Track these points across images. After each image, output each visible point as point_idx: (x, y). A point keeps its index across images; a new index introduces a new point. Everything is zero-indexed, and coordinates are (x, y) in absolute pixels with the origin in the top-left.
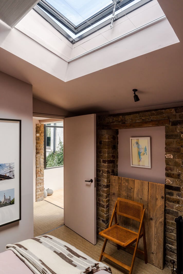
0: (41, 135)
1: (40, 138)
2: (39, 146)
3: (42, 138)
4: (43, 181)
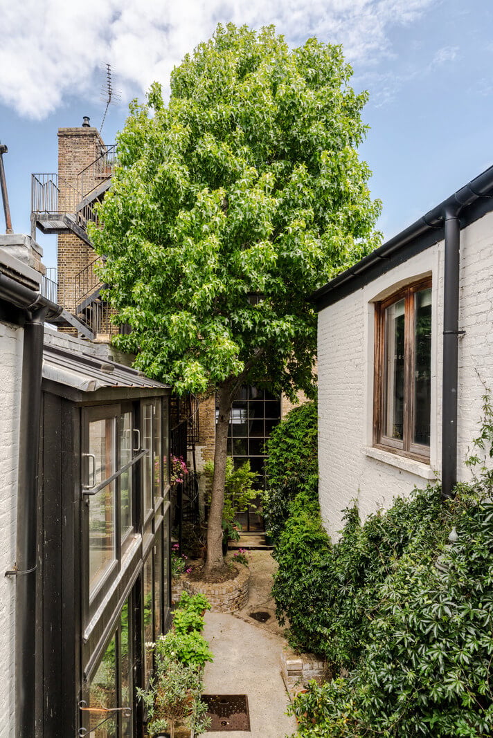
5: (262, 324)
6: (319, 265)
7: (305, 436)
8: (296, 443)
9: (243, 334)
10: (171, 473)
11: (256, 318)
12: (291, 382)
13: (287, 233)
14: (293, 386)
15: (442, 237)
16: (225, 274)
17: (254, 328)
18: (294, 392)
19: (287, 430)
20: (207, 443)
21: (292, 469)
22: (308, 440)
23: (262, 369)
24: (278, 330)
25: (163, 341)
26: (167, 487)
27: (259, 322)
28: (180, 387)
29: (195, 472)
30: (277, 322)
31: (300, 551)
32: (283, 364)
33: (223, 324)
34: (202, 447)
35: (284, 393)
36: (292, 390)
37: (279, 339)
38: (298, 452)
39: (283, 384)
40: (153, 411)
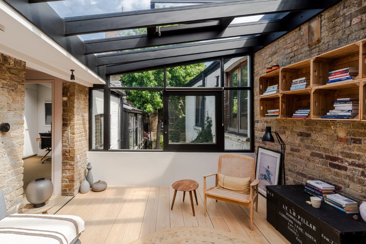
0: (70, 99)
1: (68, 104)
2: (66, 115)
3: (71, 103)
4: (73, 168)
6: (184, 78)
7: (182, 126)
8: (179, 127)
10: (144, 136)
13: (174, 69)
15: (219, 67)
16: (158, 80)
18: (182, 114)
19: (177, 124)
20: (155, 131)
22: (182, 127)
25: (141, 98)
26: (143, 140)
29: (151, 141)
33: (158, 94)
39: (179, 111)
40: (140, 117)
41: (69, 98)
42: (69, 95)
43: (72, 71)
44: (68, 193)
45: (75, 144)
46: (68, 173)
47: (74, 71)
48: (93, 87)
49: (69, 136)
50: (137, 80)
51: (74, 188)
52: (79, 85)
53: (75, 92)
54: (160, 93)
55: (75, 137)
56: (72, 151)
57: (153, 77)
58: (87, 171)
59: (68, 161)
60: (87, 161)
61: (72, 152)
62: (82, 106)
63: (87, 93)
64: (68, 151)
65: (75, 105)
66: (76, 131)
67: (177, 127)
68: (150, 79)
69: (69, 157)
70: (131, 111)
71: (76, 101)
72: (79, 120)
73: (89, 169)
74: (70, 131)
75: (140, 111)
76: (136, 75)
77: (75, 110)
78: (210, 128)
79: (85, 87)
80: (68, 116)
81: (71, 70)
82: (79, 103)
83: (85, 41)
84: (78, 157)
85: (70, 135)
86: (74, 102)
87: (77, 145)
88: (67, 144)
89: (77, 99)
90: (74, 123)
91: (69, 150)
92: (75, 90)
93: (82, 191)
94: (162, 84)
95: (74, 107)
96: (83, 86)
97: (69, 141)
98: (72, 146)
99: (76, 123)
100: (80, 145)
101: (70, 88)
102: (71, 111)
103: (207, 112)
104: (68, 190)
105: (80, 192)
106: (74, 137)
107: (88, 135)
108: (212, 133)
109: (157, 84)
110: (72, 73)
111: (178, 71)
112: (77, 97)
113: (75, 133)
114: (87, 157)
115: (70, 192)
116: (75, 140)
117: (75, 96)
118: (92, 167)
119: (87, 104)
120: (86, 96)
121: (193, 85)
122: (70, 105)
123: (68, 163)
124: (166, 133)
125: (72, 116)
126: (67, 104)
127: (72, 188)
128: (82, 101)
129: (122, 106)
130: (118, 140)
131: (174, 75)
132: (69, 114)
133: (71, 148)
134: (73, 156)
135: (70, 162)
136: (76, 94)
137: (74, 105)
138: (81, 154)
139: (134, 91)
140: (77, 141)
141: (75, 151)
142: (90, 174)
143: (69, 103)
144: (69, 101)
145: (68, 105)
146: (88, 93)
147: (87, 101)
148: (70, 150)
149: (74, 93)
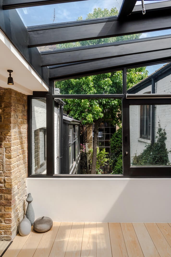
0: (5, 112)
3: (6, 116)
4: (9, 203)
5: (108, 102)
9: (103, 105)
11: (107, 100)
12: (119, 120)
13: (115, 75)
14: (119, 122)
16: (97, 87)
17: (106, 103)
18: (120, 124)
19: (117, 135)
20: (90, 142)
21: (118, 147)
23: (109, 116)
24: (113, 104)
25: (78, 108)
27: (108, 101)
28: (84, 122)
29: (86, 152)
30: (113, 101)
31: (120, 171)
32: (116, 114)
33: (97, 102)
34: (88, 144)
35: (117, 124)
36: (119, 123)
37: (114, 106)
38: (120, 142)
39: (116, 121)
40: (77, 128)
41: (4, 110)
42: (3, 106)
43: (10, 71)
44: (3, 237)
45: (12, 171)
46: (3, 211)
47: (12, 71)
48: (32, 95)
49: (4, 161)
50: (73, 87)
51: (12, 230)
52: (17, 93)
53: (12, 101)
54: (99, 101)
55: (12, 162)
56: (8, 181)
57: (92, 84)
58: (26, 203)
59: (3, 195)
60: (26, 190)
61: (8, 183)
62: (19, 121)
63: (25, 102)
64: (2, 181)
65: (12, 119)
66: (13, 154)
67: (117, 139)
68: (90, 86)
69: (4, 188)
70: (71, 123)
71: (12, 114)
72: (16, 139)
73: (29, 202)
74: (5, 153)
75: (77, 122)
76: (73, 81)
77: (12, 125)
78: (164, 142)
79: (23, 95)
80: (3, 134)
81: (8, 71)
82: (16, 117)
83: (29, 28)
84: (15, 188)
85: (5, 159)
86: (10, 115)
87: (14, 172)
88: (2, 172)
89: (14, 112)
90: (11, 144)
91: (4, 180)
92: (11, 99)
93: (21, 233)
94: (101, 91)
95: (10, 123)
96: (21, 93)
97: (5, 168)
98: (8, 175)
99: (13, 143)
100: (18, 172)
101: (5, 96)
102: (7, 128)
103: (159, 122)
104: (3, 233)
105: (18, 233)
106: (10, 162)
107: (27, 157)
108: (166, 148)
109: (96, 91)
110: (10, 75)
111: (119, 77)
112: (14, 108)
113: (12, 156)
114: (26, 185)
115: (5, 235)
116: (11, 166)
117: (12, 107)
118: (33, 199)
119: (26, 117)
120: (24, 107)
121: (137, 92)
122: (5, 119)
123: (3, 197)
124: (127, 153)
125: (8, 134)
126: (1, 118)
127: (9, 230)
128: (19, 114)
129: (62, 117)
130: (57, 157)
131: (115, 81)
132: (4, 132)
133: (7, 177)
134: (9, 187)
135: (5, 195)
136: (13, 104)
137: (10, 120)
138: (19, 183)
139: (71, 100)
140: (14, 167)
141: (12, 180)
142: (30, 209)
143: (4, 117)
144: (3, 114)
145: (3, 120)
146: (26, 104)
147: (26, 114)
148: (6, 180)
149: (10, 103)
